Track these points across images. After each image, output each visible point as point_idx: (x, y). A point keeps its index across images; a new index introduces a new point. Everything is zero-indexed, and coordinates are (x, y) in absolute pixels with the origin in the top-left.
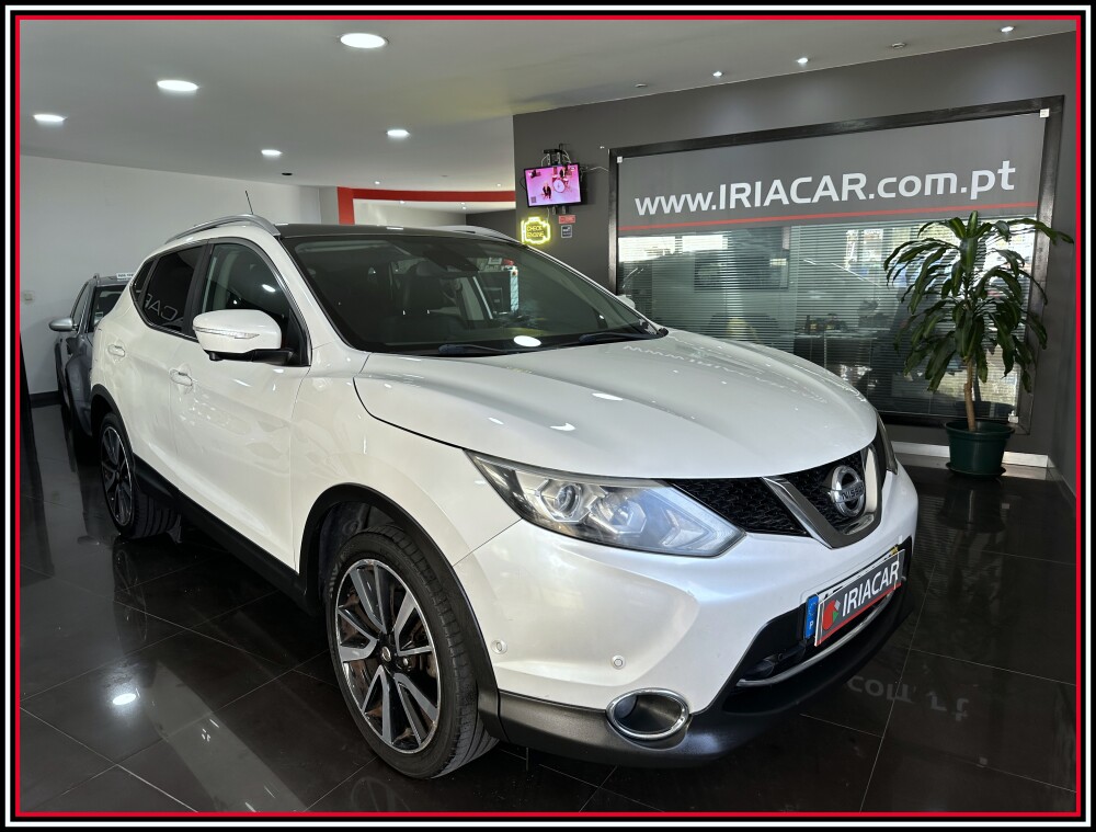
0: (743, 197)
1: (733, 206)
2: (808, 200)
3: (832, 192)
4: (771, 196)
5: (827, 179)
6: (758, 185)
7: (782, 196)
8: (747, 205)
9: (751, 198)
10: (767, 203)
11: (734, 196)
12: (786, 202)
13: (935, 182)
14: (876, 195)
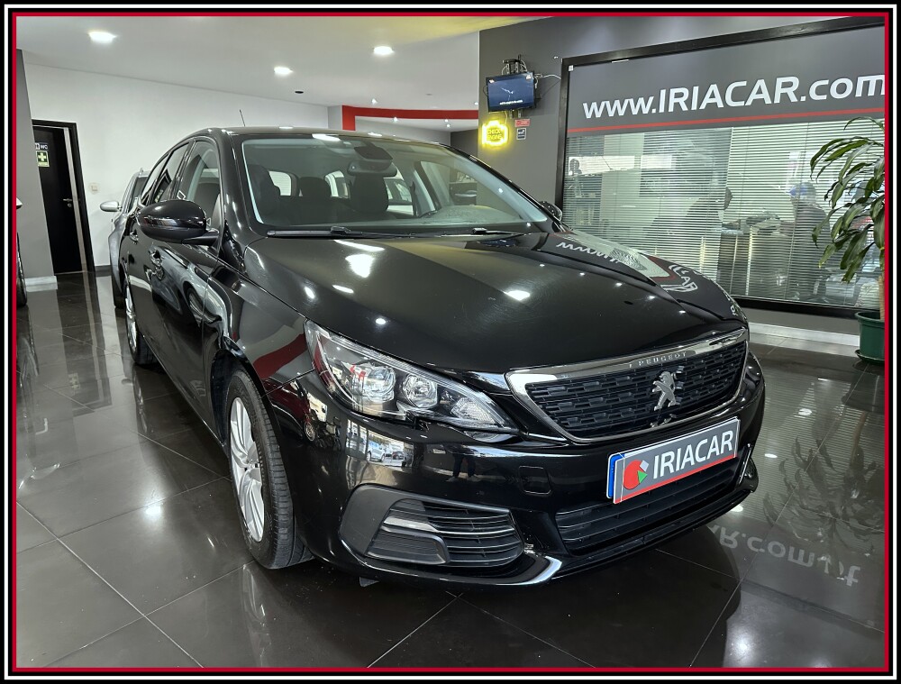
0: (681, 101)
1: (671, 109)
2: (742, 104)
3: (765, 96)
4: (707, 100)
5: (761, 83)
7: (718, 100)
8: (684, 108)
9: (689, 102)
10: (703, 106)
11: (673, 100)
12: (720, 105)
13: (866, 84)
14: (809, 97)
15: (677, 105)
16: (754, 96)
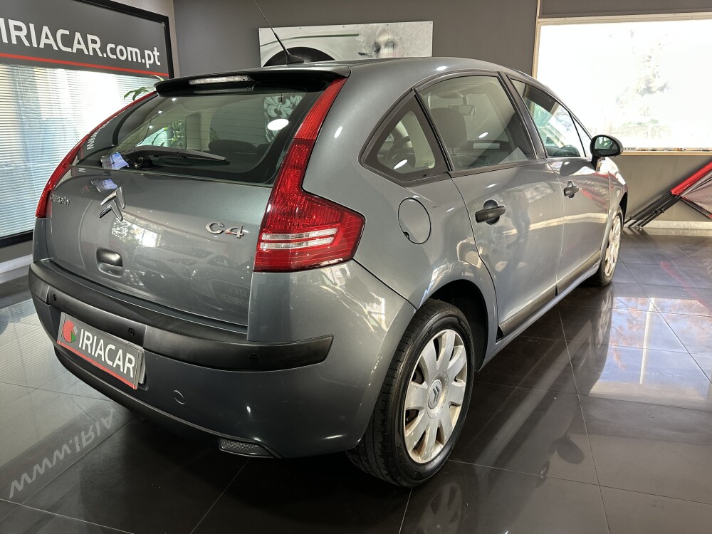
0: (23, 34)
1: (14, 42)
2: (69, 50)
3: (83, 46)
4: (43, 41)
5: (78, 35)
6: (32, 26)
7: (51, 41)
8: (27, 44)
9: (28, 37)
10: (42, 46)
11: (14, 33)
12: (55, 48)
13: (131, 52)
14: (107, 55)
15: (18, 38)
16: (76, 46)
